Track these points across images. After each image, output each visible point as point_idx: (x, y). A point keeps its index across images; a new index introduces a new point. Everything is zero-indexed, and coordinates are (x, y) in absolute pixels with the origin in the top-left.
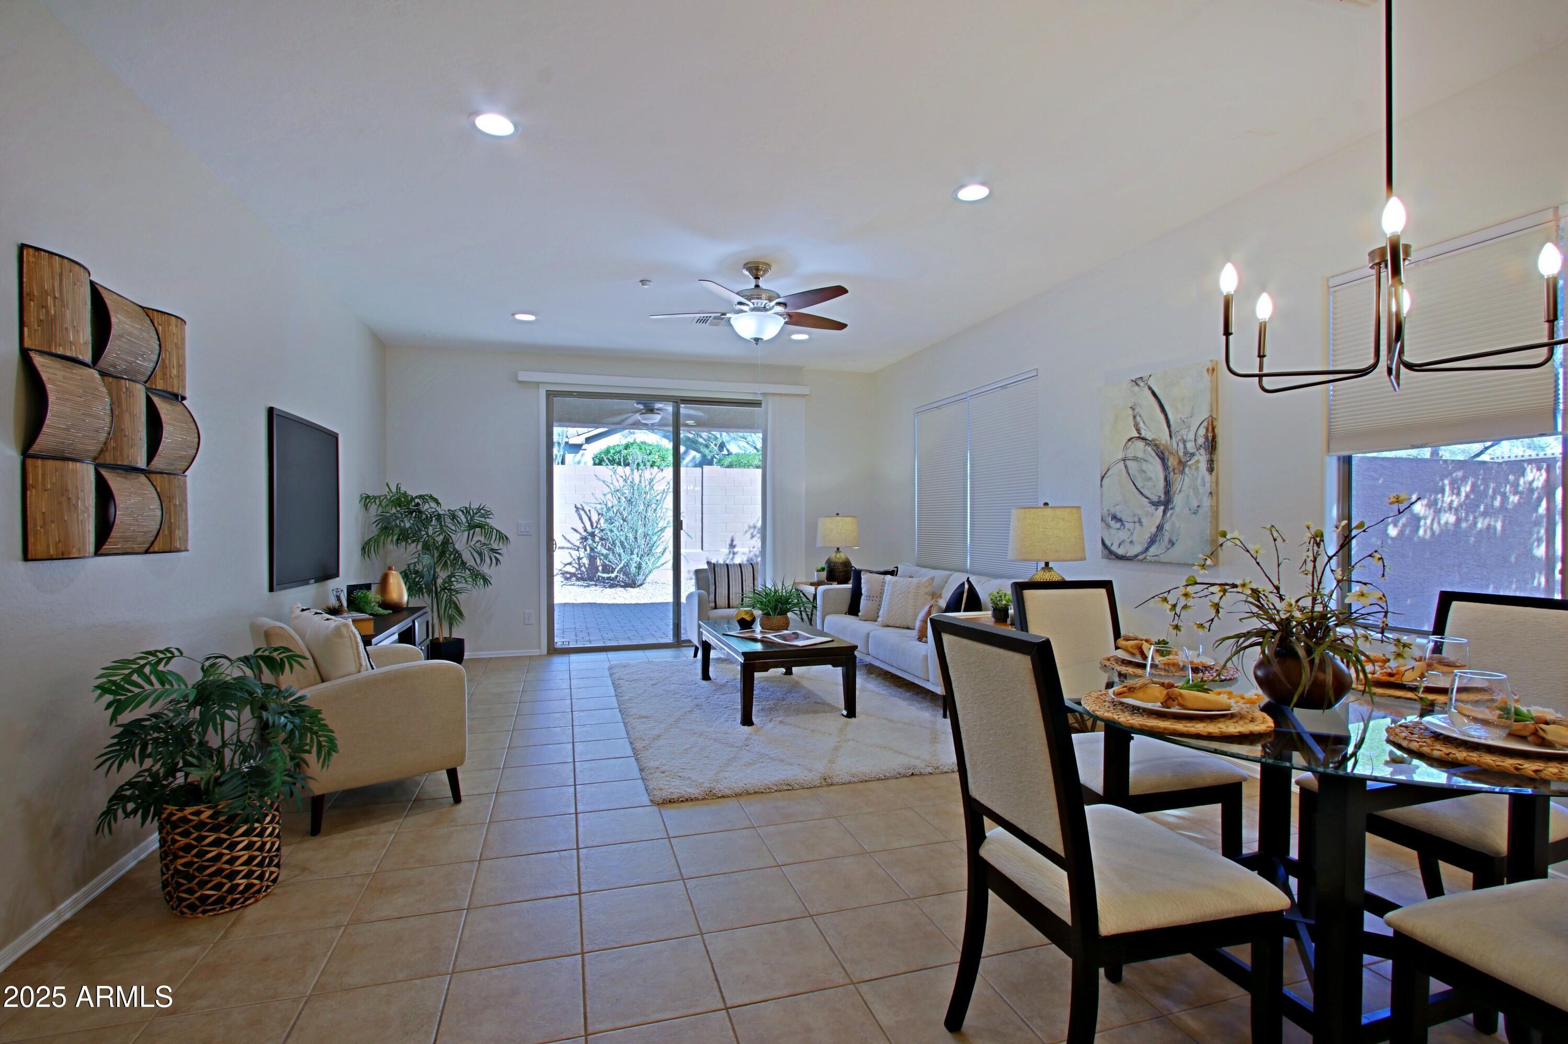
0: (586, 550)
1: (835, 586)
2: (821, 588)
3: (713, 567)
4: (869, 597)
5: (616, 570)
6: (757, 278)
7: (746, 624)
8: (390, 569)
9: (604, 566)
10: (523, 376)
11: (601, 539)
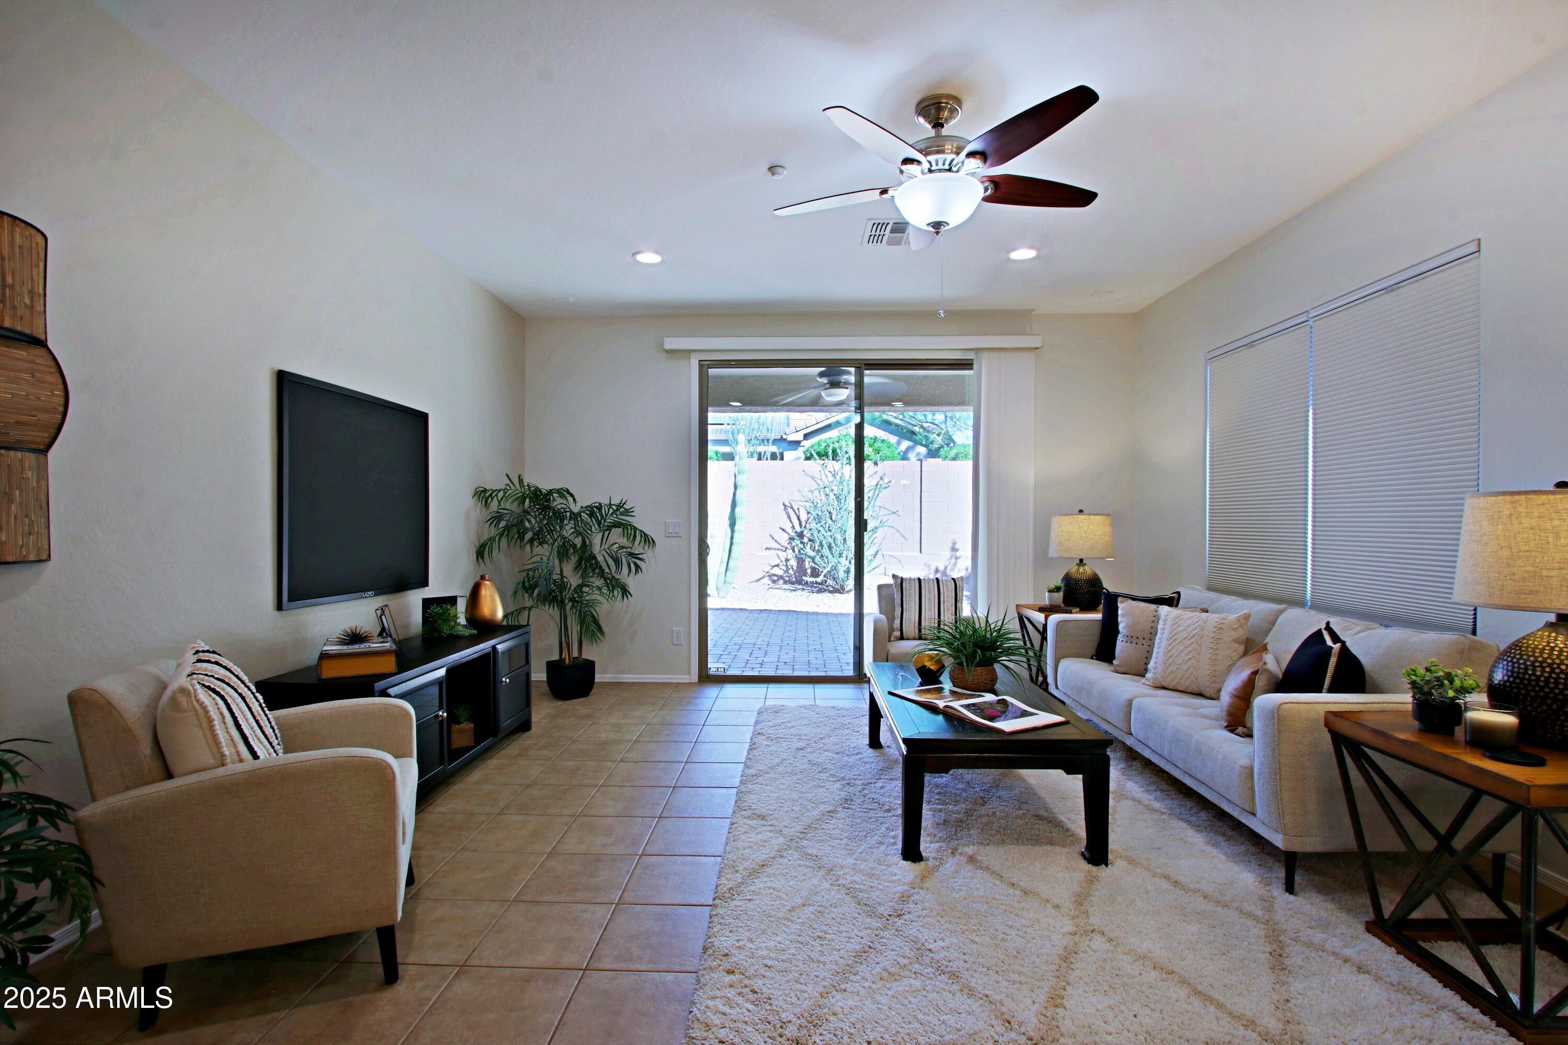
0: (794, 551)
1: (1078, 616)
2: (1055, 618)
3: (901, 582)
4: (1130, 638)
5: (823, 574)
6: (938, 125)
7: (929, 677)
8: (483, 578)
9: (813, 569)
10: (671, 343)
11: (810, 540)
